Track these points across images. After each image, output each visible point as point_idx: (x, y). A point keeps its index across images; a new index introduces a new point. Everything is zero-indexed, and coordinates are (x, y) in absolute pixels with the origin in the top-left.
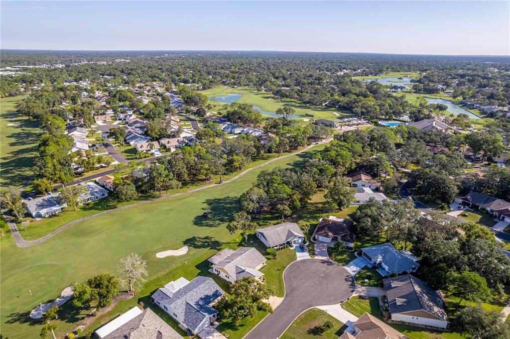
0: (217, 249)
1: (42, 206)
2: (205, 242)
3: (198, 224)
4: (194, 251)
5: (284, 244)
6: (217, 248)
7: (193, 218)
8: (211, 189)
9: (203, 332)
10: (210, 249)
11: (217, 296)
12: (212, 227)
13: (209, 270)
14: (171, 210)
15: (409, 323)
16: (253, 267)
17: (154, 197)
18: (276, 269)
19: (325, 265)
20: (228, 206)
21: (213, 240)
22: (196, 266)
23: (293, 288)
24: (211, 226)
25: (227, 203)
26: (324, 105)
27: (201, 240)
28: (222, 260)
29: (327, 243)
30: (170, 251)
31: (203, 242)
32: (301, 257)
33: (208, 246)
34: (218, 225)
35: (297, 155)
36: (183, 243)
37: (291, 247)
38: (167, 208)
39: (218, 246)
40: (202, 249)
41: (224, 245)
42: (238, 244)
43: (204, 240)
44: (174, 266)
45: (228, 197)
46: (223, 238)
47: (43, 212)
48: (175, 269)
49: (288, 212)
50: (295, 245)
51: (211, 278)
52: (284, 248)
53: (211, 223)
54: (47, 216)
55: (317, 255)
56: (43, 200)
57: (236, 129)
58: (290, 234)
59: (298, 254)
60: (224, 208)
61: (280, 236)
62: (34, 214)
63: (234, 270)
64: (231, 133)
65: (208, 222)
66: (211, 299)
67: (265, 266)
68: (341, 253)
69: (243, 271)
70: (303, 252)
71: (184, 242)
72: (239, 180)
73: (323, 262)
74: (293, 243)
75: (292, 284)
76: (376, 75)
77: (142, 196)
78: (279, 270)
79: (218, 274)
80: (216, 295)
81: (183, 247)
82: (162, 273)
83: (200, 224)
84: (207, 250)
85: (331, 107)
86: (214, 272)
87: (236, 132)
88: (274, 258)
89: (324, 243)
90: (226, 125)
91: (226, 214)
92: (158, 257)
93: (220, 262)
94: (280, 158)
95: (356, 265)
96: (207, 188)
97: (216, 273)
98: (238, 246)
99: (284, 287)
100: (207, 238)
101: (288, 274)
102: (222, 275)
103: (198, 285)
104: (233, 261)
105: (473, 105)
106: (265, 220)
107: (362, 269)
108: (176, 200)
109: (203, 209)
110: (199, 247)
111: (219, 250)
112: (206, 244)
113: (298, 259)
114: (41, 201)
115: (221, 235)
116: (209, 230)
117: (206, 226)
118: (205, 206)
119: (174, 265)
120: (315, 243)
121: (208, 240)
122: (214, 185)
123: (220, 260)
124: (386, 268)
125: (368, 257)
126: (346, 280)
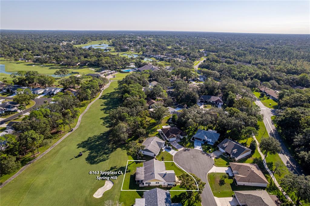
3: (94, 163)
4: (116, 181)
8: (70, 137)
15: (241, 159)
16: (164, 169)
17: (30, 160)
19: (187, 151)
21: (118, 168)
22: (129, 189)
24: (104, 160)
25: (95, 142)
26: (77, 65)
29: (175, 141)
30: (99, 189)
32: (173, 153)
34: (107, 157)
35: (100, 98)
37: (163, 150)
40: (119, 176)
41: (129, 167)
45: (90, 138)
46: (122, 163)
51: (157, 188)
52: (161, 152)
53: (101, 158)
58: (158, 143)
60: (97, 145)
61: (156, 147)
63: (160, 177)
65: (98, 158)
68: (186, 143)
69: (165, 174)
70: (171, 150)
72: (82, 124)
73: (184, 151)
76: (85, 43)
78: (172, 165)
79: (149, 185)
81: (105, 182)
85: (83, 66)
86: (145, 185)
89: (173, 141)
92: (97, 198)
94: (92, 103)
95: (198, 145)
97: (147, 185)
100: (111, 168)
102: (153, 184)
105: (150, 56)
107: (202, 146)
111: (129, 171)
116: (106, 163)
118: (82, 149)
119: (116, 196)
120: (170, 143)
122: (68, 134)
124: (210, 140)
125: (199, 139)
126: (203, 154)
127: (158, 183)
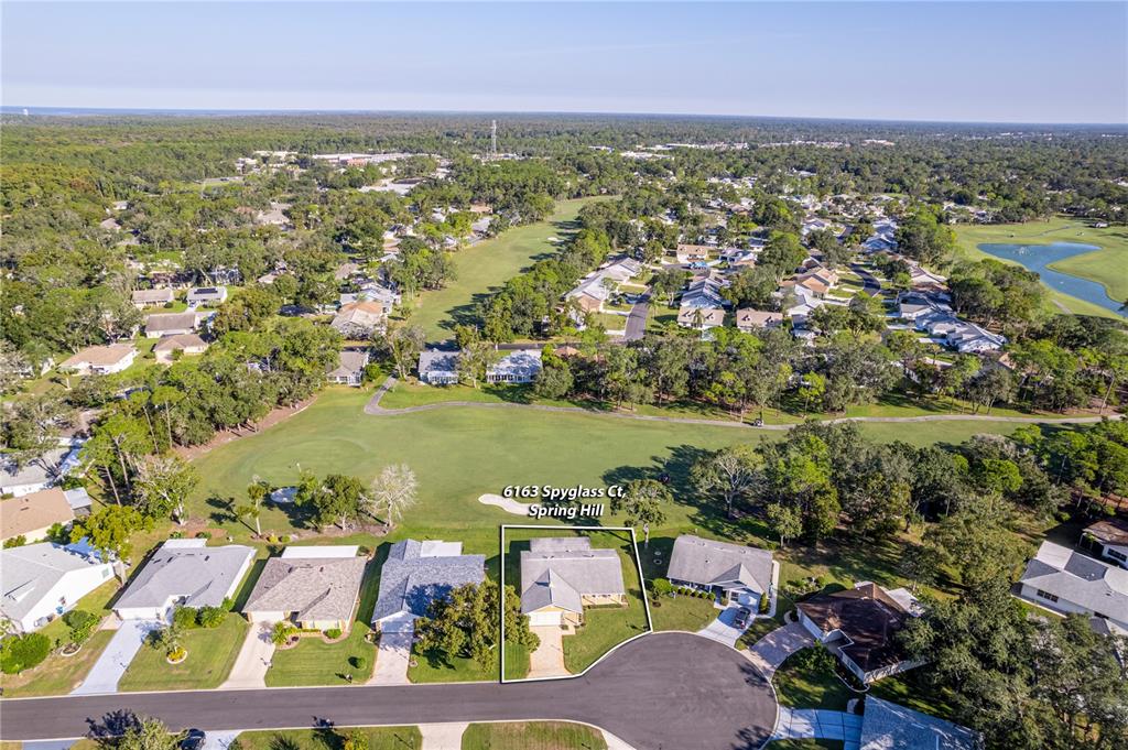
1: (436, 366)
5: (706, 587)
9: (393, 636)
14: (600, 438)
18: (631, 623)
19: (744, 676)
22: (512, 542)
28: (550, 550)
29: (814, 639)
32: (715, 632)
35: (1041, 424)
37: (722, 602)
47: (432, 374)
50: (731, 604)
52: (700, 596)
54: (434, 383)
55: (755, 650)
56: (445, 357)
57: (939, 325)
59: (716, 624)
62: (422, 375)
63: (537, 575)
64: (925, 331)
67: (620, 606)
69: (547, 585)
70: (733, 626)
73: (748, 669)
87: (935, 332)
88: (655, 603)
89: (810, 635)
90: (928, 310)
92: (479, 499)
93: (540, 552)
95: (818, 725)
96: (717, 426)
101: (639, 643)
107: (817, 739)
109: (654, 459)
113: (702, 633)
114: (441, 358)
122: (740, 424)
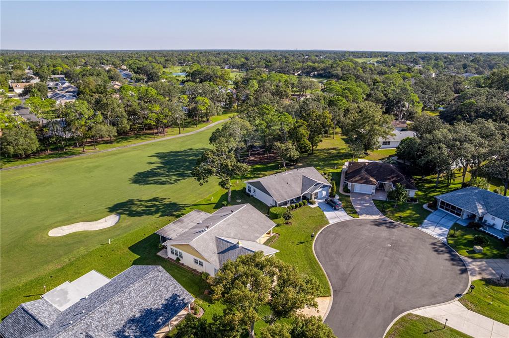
0: (174, 215)
2: (152, 206)
3: (141, 182)
4: (128, 221)
5: (298, 199)
6: (175, 213)
7: (132, 174)
8: (165, 142)
10: (161, 216)
11: (177, 310)
12: (165, 184)
13: (159, 254)
14: (96, 167)
16: (252, 237)
17: (72, 154)
18: (297, 242)
19: (383, 228)
20: (191, 158)
21: (166, 201)
22: (130, 248)
23: (343, 274)
24: (163, 183)
25: (190, 155)
26: (296, 74)
27: (143, 203)
28: (187, 230)
29: (368, 195)
30: (81, 223)
31: (147, 207)
32: (335, 218)
33: (156, 212)
34: (175, 181)
36: (108, 210)
37: (312, 203)
38: (91, 165)
39: (176, 211)
40: (145, 217)
41: (187, 209)
42: (214, 205)
43: (149, 204)
44: (82, 250)
45: (191, 149)
46: (187, 198)
48: (83, 257)
49: (295, 154)
50: (317, 201)
51: (160, 268)
52: (300, 206)
53: (164, 179)
55: (361, 214)
58: (307, 182)
59: (329, 214)
60: (186, 161)
61: (290, 186)
63: (213, 247)
65: (158, 178)
66: (160, 320)
67: (274, 237)
68: (402, 208)
69: (234, 247)
70: (335, 209)
71: (109, 208)
72: (206, 131)
73: (378, 224)
74: (313, 197)
75: (338, 266)
77: (52, 154)
78: (302, 242)
79: (178, 259)
80: (172, 306)
81: (107, 215)
82: (52, 267)
83: (144, 182)
84: (154, 218)
86: (170, 255)
88: (287, 223)
89: (365, 194)
91: (188, 168)
92: (50, 235)
93: (181, 235)
95: (438, 224)
96: (159, 141)
97: (174, 257)
98: (214, 208)
99: (324, 275)
100: (155, 199)
101: (322, 248)
102: (188, 260)
103: (127, 286)
104: (210, 229)
106: (256, 171)
107: (451, 229)
108: (108, 155)
109: (150, 163)
110: (139, 214)
111: (178, 216)
112: (153, 209)
113: (331, 222)
115: (183, 194)
116: (160, 188)
117: (154, 183)
118: (155, 159)
119: (82, 248)
120: (349, 196)
121: (157, 203)
123: (181, 231)
124: (499, 223)
125: (453, 209)
126: (436, 251)
127: (201, 264)
